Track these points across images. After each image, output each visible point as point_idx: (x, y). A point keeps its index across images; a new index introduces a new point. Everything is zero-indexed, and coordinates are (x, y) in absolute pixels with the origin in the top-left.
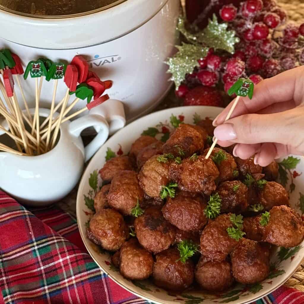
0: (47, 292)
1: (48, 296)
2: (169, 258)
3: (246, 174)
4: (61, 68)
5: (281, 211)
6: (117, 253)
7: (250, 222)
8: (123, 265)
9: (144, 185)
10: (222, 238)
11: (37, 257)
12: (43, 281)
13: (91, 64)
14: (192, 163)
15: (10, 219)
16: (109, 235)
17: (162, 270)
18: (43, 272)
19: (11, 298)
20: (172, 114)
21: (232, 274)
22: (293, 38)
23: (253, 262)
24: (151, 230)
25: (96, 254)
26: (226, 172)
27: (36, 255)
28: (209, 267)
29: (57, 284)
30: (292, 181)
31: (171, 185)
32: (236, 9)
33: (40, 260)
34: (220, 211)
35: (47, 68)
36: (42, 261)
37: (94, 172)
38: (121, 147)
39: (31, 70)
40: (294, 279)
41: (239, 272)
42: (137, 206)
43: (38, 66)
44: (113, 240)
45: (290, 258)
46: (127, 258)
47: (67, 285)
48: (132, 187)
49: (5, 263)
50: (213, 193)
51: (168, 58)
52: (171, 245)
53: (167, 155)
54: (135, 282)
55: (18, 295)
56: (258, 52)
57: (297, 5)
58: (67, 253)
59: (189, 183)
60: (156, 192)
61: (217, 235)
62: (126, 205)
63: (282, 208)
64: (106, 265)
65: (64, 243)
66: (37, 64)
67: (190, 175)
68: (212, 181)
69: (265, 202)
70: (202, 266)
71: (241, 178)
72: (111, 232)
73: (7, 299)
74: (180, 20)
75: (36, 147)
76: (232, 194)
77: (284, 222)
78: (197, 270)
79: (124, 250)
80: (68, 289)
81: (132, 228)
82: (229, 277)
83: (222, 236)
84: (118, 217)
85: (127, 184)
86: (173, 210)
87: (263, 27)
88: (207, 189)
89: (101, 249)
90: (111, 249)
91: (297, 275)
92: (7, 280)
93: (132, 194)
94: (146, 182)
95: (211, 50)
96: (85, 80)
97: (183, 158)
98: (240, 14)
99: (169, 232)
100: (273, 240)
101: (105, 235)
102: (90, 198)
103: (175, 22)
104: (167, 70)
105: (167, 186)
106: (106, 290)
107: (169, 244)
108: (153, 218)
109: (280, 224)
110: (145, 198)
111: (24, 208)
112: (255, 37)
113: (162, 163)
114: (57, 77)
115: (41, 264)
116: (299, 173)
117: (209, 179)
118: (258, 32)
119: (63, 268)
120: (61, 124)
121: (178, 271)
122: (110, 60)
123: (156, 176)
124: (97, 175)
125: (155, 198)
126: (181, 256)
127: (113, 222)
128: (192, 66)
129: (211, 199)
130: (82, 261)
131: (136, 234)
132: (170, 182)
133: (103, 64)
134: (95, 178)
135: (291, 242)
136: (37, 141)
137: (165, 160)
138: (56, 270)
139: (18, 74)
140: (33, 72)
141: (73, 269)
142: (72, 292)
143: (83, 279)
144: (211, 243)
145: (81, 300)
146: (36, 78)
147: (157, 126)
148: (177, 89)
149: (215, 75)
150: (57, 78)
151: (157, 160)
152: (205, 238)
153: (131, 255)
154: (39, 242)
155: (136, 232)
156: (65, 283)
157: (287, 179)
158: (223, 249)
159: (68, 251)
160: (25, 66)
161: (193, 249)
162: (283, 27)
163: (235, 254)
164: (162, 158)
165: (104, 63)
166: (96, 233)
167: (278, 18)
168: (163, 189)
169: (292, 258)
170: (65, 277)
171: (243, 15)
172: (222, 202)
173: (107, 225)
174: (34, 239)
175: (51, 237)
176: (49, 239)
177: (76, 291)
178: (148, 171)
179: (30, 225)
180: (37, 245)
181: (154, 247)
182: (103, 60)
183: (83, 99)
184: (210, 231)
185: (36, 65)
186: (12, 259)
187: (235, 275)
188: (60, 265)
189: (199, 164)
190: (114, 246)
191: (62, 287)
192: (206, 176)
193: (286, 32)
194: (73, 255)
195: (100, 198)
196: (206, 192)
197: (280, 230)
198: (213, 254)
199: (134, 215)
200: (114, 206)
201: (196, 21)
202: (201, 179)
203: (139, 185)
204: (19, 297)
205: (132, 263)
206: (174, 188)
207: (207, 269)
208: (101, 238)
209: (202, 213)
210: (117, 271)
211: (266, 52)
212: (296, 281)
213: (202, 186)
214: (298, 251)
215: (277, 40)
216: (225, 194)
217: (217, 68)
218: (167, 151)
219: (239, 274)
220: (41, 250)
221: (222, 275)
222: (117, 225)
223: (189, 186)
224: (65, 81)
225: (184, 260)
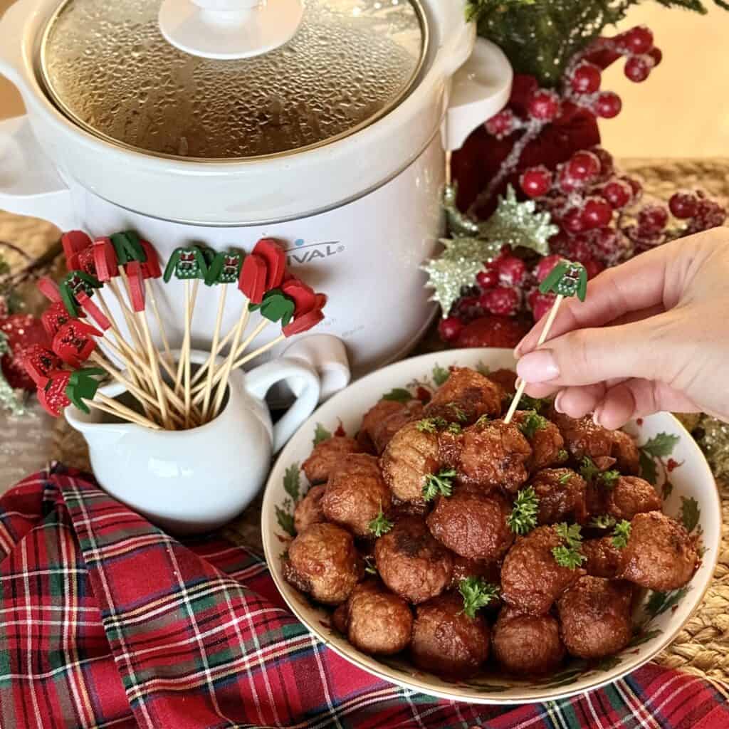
0: (210, 679)
1: (211, 688)
2: (441, 611)
3: (583, 459)
4: (233, 261)
5: (650, 520)
6: (343, 607)
7: (591, 546)
8: (356, 626)
9: (392, 478)
10: (543, 566)
11: (188, 618)
12: (201, 661)
13: (289, 257)
14: (479, 431)
15: (134, 550)
16: (327, 570)
17: (429, 634)
18: (201, 644)
19: (141, 690)
20: (436, 364)
21: (561, 640)
22: (656, 228)
23: (603, 613)
24: (408, 556)
25: (303, 608)
26: (544, 453)
27: (187, 613)
28: (519, 625)
29: (228, 665)
30: (666, 476)
31: (444, 473)
32: (550, 174)
33: (194, 622)
34: (537, 521)
35: (208, 262)
36: (199, 624)
37: (293, 467)
38: (341, 423)
39: (177, 265)
40: (677, 657)
41: (577, 634)
42: (380, 517)
43: (191, 258)
44: (335, 580)
45: (670, 609)
46: (363, 611)
47: (248, 666)
48: (369, 480)
49: (127, 629)
50: (523, 486)
51: (427, 260)
52: (445, 586)
53: (434, 420)
54: (379, 656)
55: (154, 685)
56: (592, 251)
57: (655, 185)
58: (246, 608)
59: (476, 468)
60: (414, 488)
61: (533, 561)
62: (359, 516)
63: (652, 515)
64: (322, 628)
65: (239, 590)
66: (189, 253)
67: (478, 453)
68: (520, 463)
69: (619, 511)
70: (504, 627)
71: (573, 463)
72: (331, 564)
73: (133, 693)
74: (448, 191)
75: (183, 418)
76: (557, 490)
77: (658, 538)
78: (494, 634)
79: (356, 598)
80: (250, 674)
81: (369, 560)
82: (556, 647)
83: (543, 563)
84: (343, 537)
85: (359, 474)
86: (450, 518)
87: (601, 203)
88: (511, 478)
89: (310, 600)
90: (330, 600)
91: (682, 649)
92: (131, 659)
93: (369, 493)
94: (395, 470)
95: (506, 248)
96: (278, 284)
97: (464, 424)
98: (557, 185)
99: (442, 560)
100: (637, 573)
101: (321, 570)
102: (287, 512)
103: (440, 193)
104: (425, 283)
105: (435, 475)
106: (322, 675)
107: (442, 583)
108: (410, 535)
109: (650, 542)
110: (392, 503)
111: (162, 532)
112: (588, 224)
113: (425, 432)
114: (226, 278)
115: (196, 630)
116: (679, 461)
117: (514, 458)
118: (591, 212)
119: (240, 636)
120: (231, 373)
121: (460, 634)
122: (324, 252)
123: (415, 458)
124: (299, 472)
125: (412, 502)
126: (466, 606)
127: (334, 543)
128: (473, 272)
129: (521, 496)
130: (276, 622)
131: (377, 570)
132: (441, 468)
133: (310, 259)
134: (294, 478)
135: (671, 576)
136: (185, 407)
137: (431, 427)
138: (226, 639)
139: (152, 279)
140: (182, 269)
141: (258, 637)
142: (258, 678)
143: (277, 654)
144: (522, 576)
145: (275, 695)
146: (186, 280)
147: (409, 386)
148: (445, 316)
149: (515, 293)
150: (226, 281)
151: (415, 429)
152: (510, 567)
153: (371, 606)
154: (192, 590)
155: (378, 566)
156: (243, 664)
157: (657, 474)
158: (546, 586)
159: (248, 604)
160: (163, 265)
161: (487, 592)
162: (638, 208)
163: (567, 600)
164: (426, 424)
165: (312, 256)
166: (303, 567)
167: (628, 190)
168: (428, 480)
169: (674, 609)
170: (244, 651)
171: (563, 187)
172: (540, 505)
173: (324, 550)
174: (182, 584)
175: (213, 580)
176: (211, 583)
177: (265, 677)
178: (399, 450)
179: (173, 559)
180: (189, 594)
181: (414, 588)
182: (311, 250)
183: (275, 321)
184: (520, 554)
185: (187, 254)
186: (140, 623)
187: (567, 641)
188: (234, 630)
189: (492, 432)
190: (337, 591)
191: (237, 670)
192: (506, 454)
193: (642, 217)
194: (259, 612)
195: (307, 508)
196: (509, 486)
197: (650, 554)
198: (527, 596)
199: (374, 532)
200: (336, 518)
201: (472, 207)
202: (498, 459)
203: (381, 476)
204: (156, 689)
205: (372, 619)
206: (450, 479)
207: (514, 630)
208: (312, 577)
209: (503, 523)
210: (343, 638)
211: (607, 251)
212: (679, 660)
213: (500, 472)
214: (685, 596)
215: (626, 232)
216: (544, 491)
217: (517, 281)
218: (434, 414)
219: (576, 636)
220: (195, 604)
221: (543, 641)
222: (342, 551)
223: (477, 472)
224: (240, 287)
225: (472, 613)
